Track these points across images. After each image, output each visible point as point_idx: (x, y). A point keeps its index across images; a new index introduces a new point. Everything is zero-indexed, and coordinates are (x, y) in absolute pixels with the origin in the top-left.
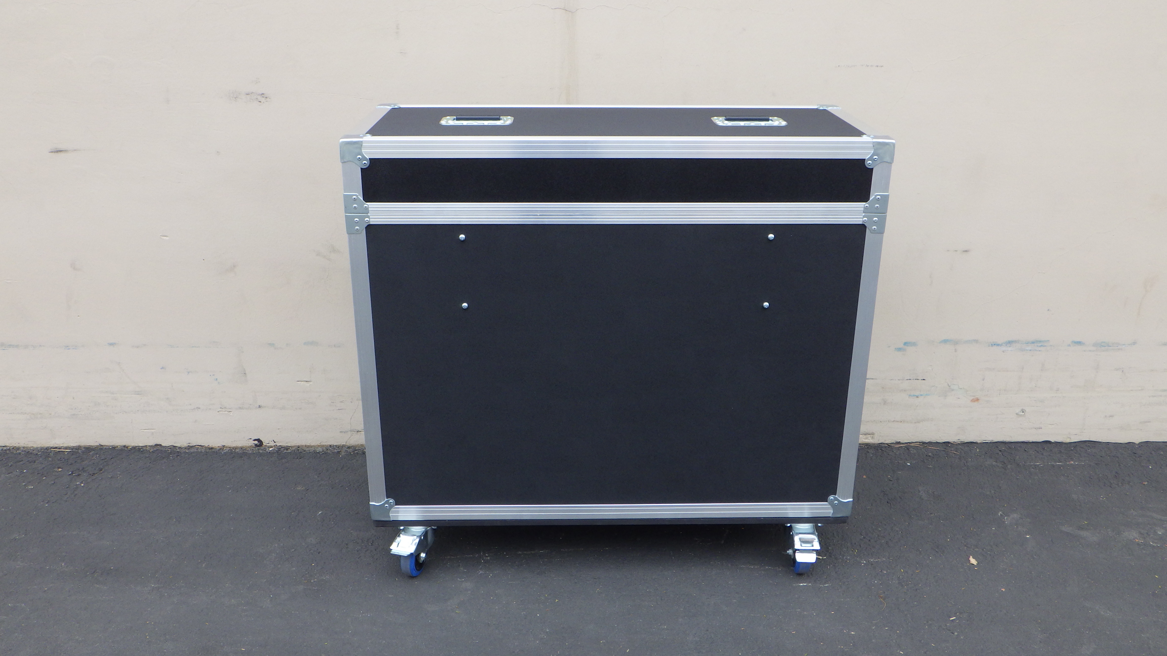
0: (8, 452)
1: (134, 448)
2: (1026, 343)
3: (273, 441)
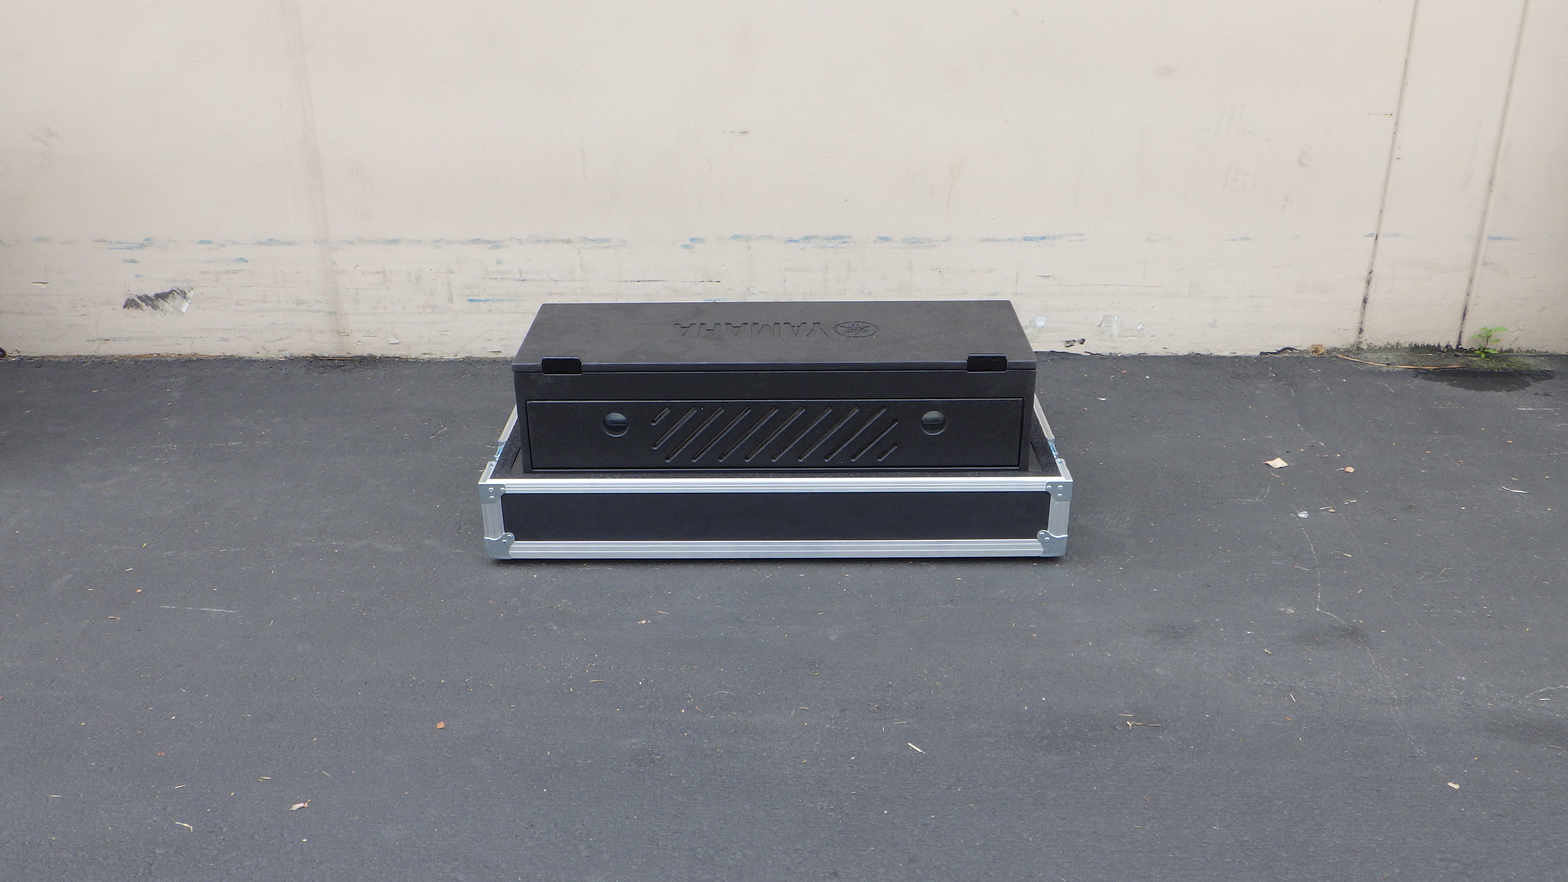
2: (826, 239)
3: (17, 351)
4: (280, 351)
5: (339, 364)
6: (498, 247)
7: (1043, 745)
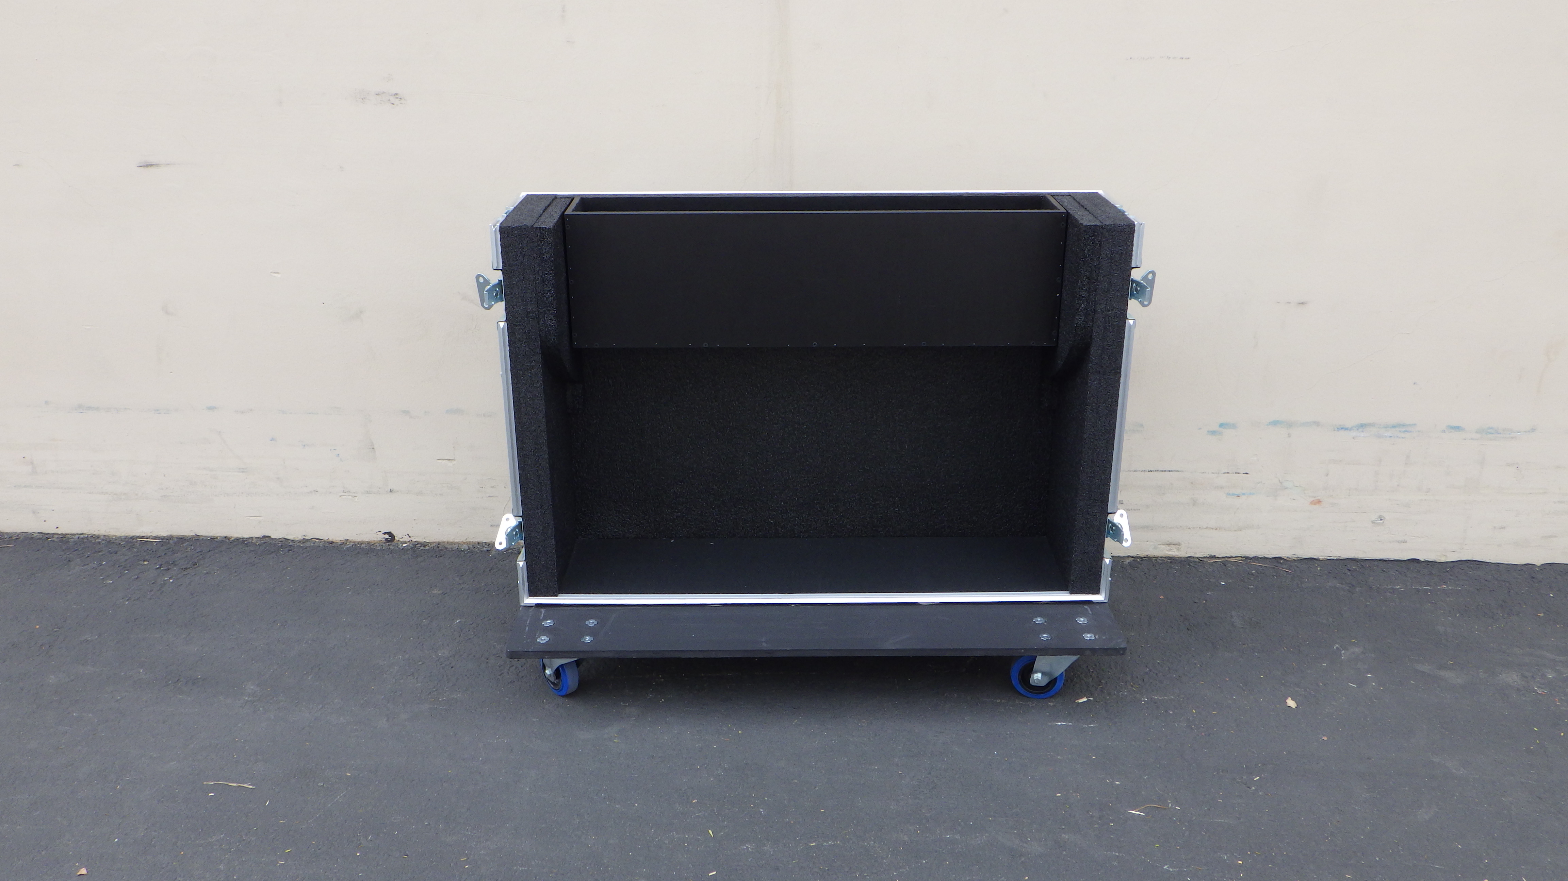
0: (85, 540)
1: (237, 539)
2: (1384, 427)
3: (407, 535)
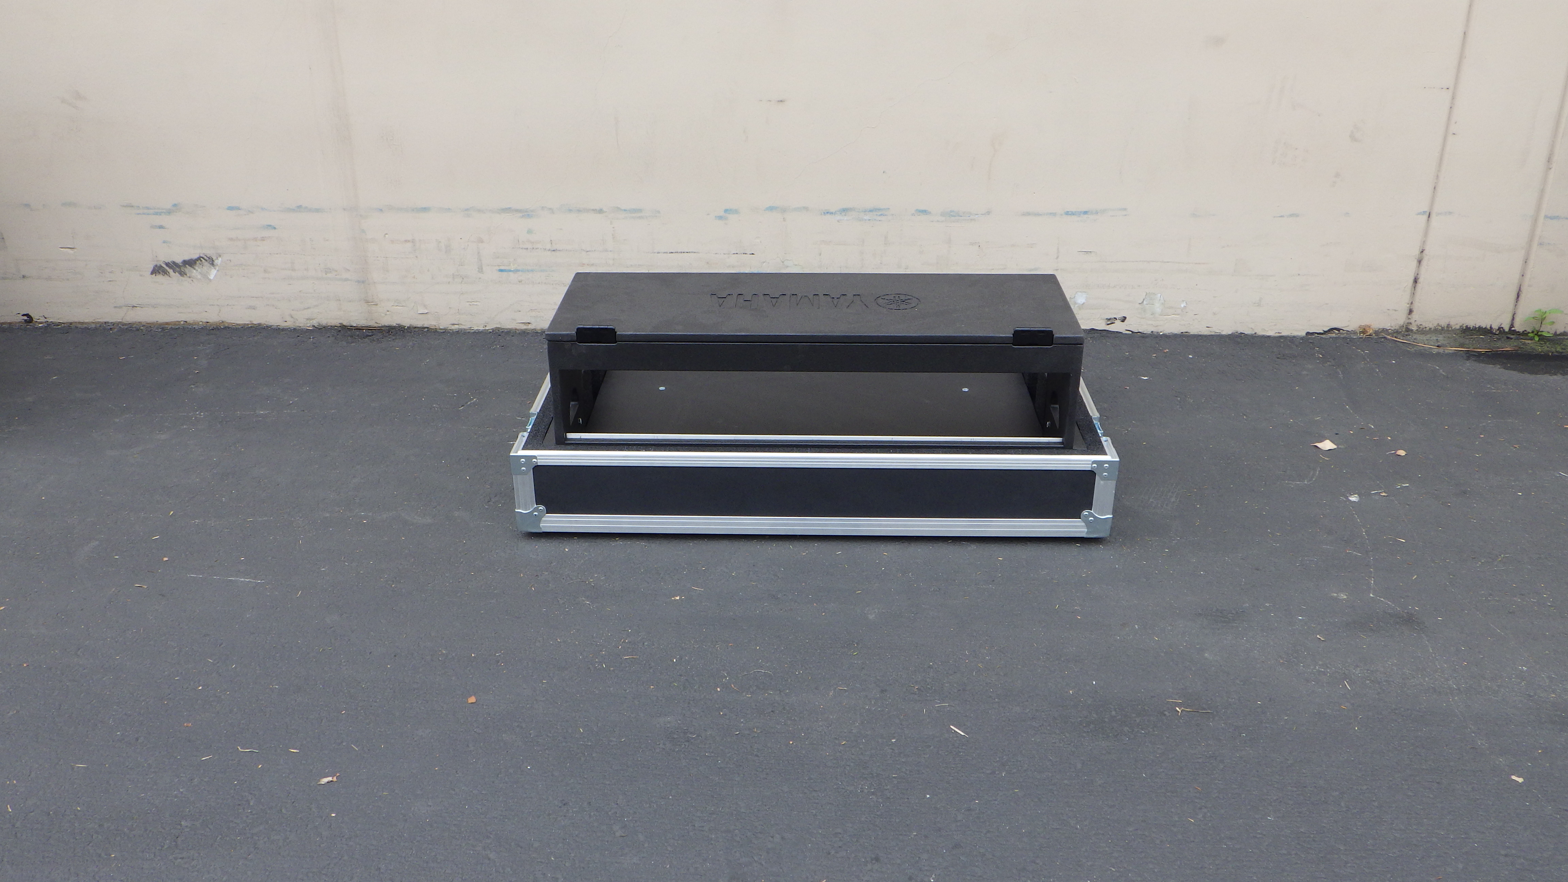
2: (862, 211)
3: (44, 317)
4: (307, 319)
5: (368, 334)
6: (529, 216)
7: (1089, 731)
